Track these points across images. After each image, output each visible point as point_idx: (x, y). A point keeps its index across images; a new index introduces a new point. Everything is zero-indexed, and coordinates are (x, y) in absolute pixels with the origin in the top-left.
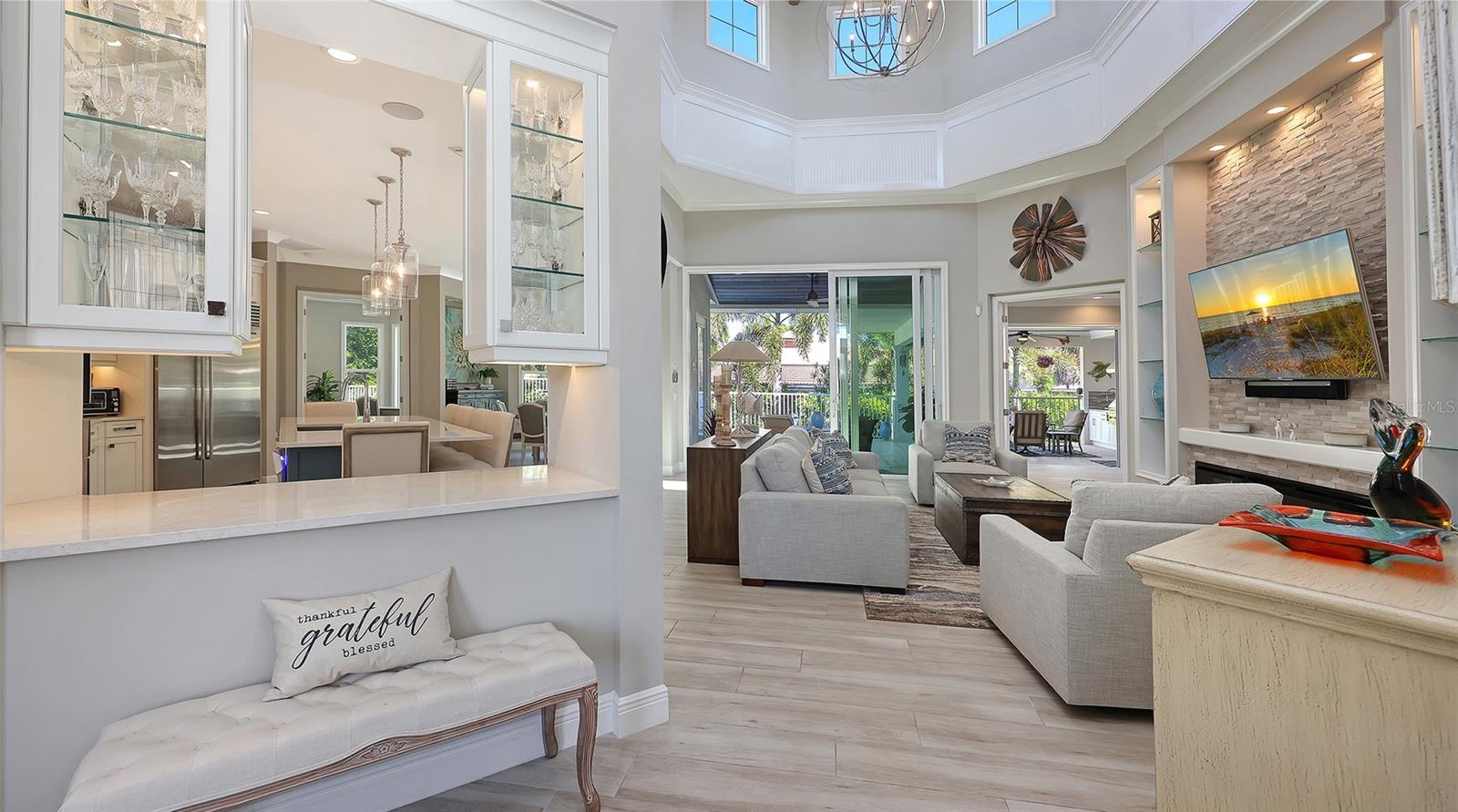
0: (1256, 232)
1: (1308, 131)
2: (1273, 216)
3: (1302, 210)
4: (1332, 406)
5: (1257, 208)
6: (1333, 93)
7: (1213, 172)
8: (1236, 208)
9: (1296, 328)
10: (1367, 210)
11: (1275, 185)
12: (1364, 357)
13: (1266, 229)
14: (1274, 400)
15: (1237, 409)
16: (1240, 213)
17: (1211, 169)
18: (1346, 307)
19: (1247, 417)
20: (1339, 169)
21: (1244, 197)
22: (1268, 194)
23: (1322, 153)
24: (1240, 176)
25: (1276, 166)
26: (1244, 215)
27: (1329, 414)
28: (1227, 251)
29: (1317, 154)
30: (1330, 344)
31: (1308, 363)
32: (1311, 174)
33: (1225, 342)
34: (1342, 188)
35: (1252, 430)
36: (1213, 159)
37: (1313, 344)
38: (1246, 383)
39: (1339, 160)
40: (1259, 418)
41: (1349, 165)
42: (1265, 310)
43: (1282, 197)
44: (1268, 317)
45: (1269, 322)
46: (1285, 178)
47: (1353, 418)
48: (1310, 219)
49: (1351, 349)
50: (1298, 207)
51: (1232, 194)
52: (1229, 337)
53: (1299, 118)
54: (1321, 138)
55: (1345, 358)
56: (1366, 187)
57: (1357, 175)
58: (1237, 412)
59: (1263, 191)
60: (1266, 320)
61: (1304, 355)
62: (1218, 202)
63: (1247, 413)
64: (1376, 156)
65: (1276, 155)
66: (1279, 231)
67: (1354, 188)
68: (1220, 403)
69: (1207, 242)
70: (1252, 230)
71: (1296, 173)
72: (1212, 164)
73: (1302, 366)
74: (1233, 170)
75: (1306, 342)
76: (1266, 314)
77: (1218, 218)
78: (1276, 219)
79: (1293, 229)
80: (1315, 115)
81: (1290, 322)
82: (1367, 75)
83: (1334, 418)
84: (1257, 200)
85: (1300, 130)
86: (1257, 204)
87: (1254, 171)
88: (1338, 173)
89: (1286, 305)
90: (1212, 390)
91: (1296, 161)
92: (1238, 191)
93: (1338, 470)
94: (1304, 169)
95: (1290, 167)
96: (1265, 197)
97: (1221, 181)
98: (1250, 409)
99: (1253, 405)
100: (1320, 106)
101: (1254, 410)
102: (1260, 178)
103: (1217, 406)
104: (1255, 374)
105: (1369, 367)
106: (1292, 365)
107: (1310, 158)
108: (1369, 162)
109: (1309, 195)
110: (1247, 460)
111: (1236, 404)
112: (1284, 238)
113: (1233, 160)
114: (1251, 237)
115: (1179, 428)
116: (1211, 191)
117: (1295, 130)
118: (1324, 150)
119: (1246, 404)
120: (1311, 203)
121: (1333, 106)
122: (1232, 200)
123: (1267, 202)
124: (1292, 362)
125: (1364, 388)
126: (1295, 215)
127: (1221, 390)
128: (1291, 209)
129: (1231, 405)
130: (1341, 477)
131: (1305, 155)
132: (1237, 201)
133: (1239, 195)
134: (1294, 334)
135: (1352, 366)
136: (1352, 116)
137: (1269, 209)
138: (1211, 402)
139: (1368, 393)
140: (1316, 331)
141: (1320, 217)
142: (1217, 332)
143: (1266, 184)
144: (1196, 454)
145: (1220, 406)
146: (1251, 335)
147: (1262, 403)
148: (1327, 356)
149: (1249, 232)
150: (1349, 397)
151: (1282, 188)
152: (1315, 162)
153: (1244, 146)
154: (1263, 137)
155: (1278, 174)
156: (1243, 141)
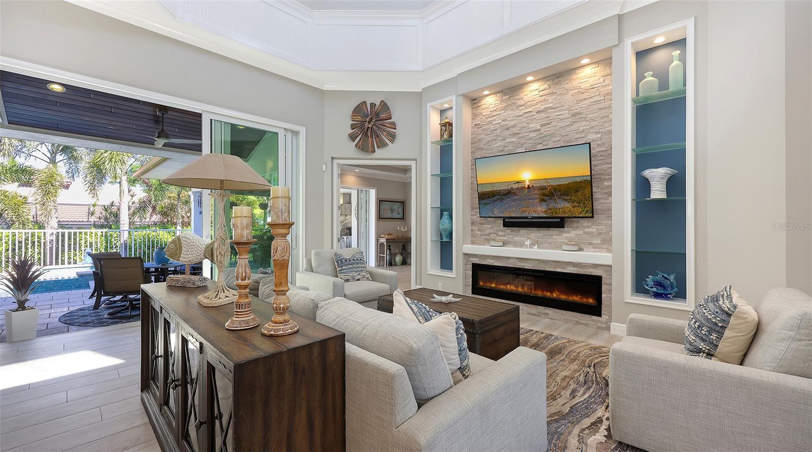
0: (507, 141)
1: (541, 93)
2: (519, 133)
3: (538, 133)
4: (554, 232)
5: (508, 129)
6: (557, 77)
7: (476, 106)
8: (492, 127)
9: (546, 192)
10: (576, 137)
11: (520, 118)
12: (585, 207)
13: (514, 140)
14: (517, 228)
15: (491, 233)
16: (495, 130)
17: (474, 104)
18: (580, 182)
19: (497, 238)
20: (560, 115)
21: (498, 122)
22: (515, 122)
23: (550, 105)
24: (496, 110)
25: (520, 108)
26: (499, 131)
27: (552, 235)
28: (486, 149)
29: (547, 106)
30: (566, 200)
31: (550, 209)
32: (543, 115)
33: (495, 198)
34: (562, 124)
35: (505, 244)
36: (476, 99)
37: (555, 200)
38: (504, 220)
39: (560, 111)
40: (506, 238)
41: (566, 114)
42: (527, 181)
43: (525, 125)
44: (529, 186)
45: (529, 187)
46: (526, 115)
47: (566, 237)
48: (543, 136)
49: (579, 203)
50: (535, 131)
51: (489, 119)
52: (498, 195)
53: (535, 86)
54: (550, 98)
55: (574, 207)
56: (576, 126)
57: (571, 119)
58: (491, 235)
59: (512, 120)
60: (527, 186)
61: (548, 205)
62: (479, 122)
63: (498, 235)
64: (582, 111)
65: (521, 102)
66: (522, 142)
67: (569, 126)
68: (479, 230)
69: (472, 143)
70: (504, 139)
71: (533, 113)
72: (475, 101)
73: (546, 211)
74: (490, 106)
75: (551, 198)
76: (527, 183)
77: (480, 131)
78: (521, 135)
79: (532, 140)
80: (546, 86)
81: (542, 188)
82: (577, 71)
83: (554, 237)
84: (507, 124)
85: (537, 92)
86: (508, 126)
87: (505, 109)
88: (560, 117)
89: (543, 179)
90: (473, 224)
91: (533, 107)
92: (494, 118)
93: (572, 263)
94: (539, 112)
95: (530, 110)
96: (513, 123)
97: (482, 111)
98: (500, 233)
99: (502, 231)
100: (548, 83)
101: (503, 234)
102: (510, 113)
103: (477, 232)
104: (513, 215)
105: (587, 212)
106: (539, 210)
107: (542, 107)
108: (578, 114)
109: (542, 125)
110: (510, 260)
111: (490, 231)
112: (525, 146)
113: (490, 102)
114: (503, 143)
115: (463, 245)
116: (474, 116)
117: (534, 90)
118: (552, 105)
119: (498, 231)
120: (543, 130)
121: (557, 83)
122: (490, 123)
123: (514, 126)
124: (539, 209)
125: (572, 222)
126: (533, 135)
127: (480, 223)
128: (530, 132)
129: (487, 232)
130: (574, 267)
131: (539, 105)
132: (494, 123)
133: (495, 120)
134: (544, 195)
135: (577, 211)
136: (568, 90)
137: (516, 130)
138: (472, 230)
139: (575, 225)
140: (559, 193)
141: (548, 137)
142: (490, 192)
143: (514, 117)
144: (471, 259)
145: (479, 232)
146: (515, 194)
147: (508, 230)
148: (563, 206)
149: (502, 140)
150: (564, 226)
151: (525, 120)
152: (545, 110)
153: (498, 95)
154: (511, 90)
155: (522, 113)
156: (499, 92)
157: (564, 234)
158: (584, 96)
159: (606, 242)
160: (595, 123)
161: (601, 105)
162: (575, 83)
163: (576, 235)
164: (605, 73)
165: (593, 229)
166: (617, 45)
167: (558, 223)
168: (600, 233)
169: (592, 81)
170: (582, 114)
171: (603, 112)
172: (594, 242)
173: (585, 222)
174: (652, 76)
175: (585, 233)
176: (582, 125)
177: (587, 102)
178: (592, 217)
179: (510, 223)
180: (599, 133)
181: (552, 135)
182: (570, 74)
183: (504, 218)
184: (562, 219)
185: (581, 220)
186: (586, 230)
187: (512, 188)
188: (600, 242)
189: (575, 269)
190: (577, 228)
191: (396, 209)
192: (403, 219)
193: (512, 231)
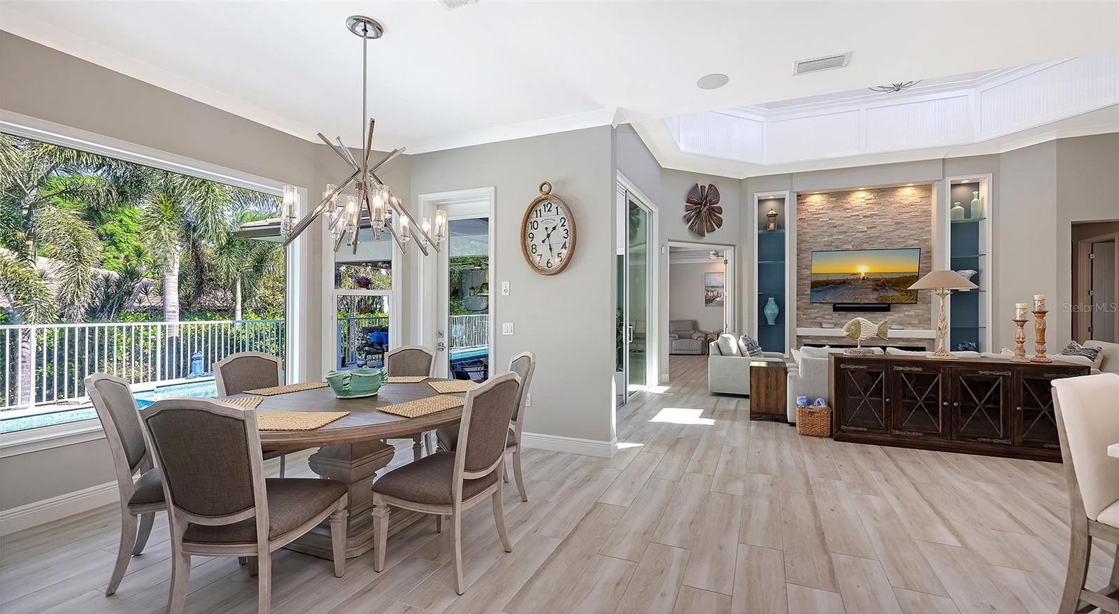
0: (834, 237)
1: (868, 202)
2: (846, 232)
3: (864, 234)
4: (880, 315)
5: (836, 227)
6: (882, 191)
7: (802, 201)
8: (819, 224)
11: (847, 219)
13: (841, 237)
14: (844, 313)
16: (822, 226)
17: (800, 199)
19: (825, 321)
20: (884, 222)
21: (825, 220)
22: (843, 222)
23: (875, 213)
24: (822, 209)
25: (847, 211)
26: (826, 228)
28: (813, 242)
29: (872, 213)
30: (896, 290)
32: (869, 220)
34: (886, 229)
35: (834, 326)
36: (803, 195)
38: (834, 306)
39: (885, 218)
41: (889, 222)
43: (852, 226)
44: (864, 277)
45: (864, 278)
46: (853, 218)
48: (868, 238)
50: (864, 232)
51: (815, 216)
53: (862, 195)
54: (876, 207)
56: (898, 232)
57: (893, 227)
59: (839, 220)
62: (803, 217)
65: (848, 206)
66: (849, 240)
67: (892, 231)
68: (803, 315)
69: (797, 236)
70: (832, 235)
74: (816, 205)
76: (863, 276)
77: (805, 225)
78: (848, 234)
79: (859, 240)
80: (872, 196)
82: (899, 190)
84: (835, 223)
85: (863, 200)
86: (835, 225)
89: (877, 273)
91: (860, 212)
92: (820, 215)
94: (865, 217)
95: (857, 214)
96: (840, 223)
97: (807, 208)
98: (826, 317)
99: (832, 315)
100: (874, 194)
101: (830, 317)
102: (836, 213)
103: (802, 316)
104: (846, 302)
105: (912, 299)
106: (872, 298)
107: (869, 213)
108: (900, 223)
109: (868, 228)
111: (817, 315)
112: (853, 243)
113: (816, 201)
114: (830, 239)
115: (796, 328)
116: (799, 210)
117: (860, 199)
118: (877, 212)
119: (825, 314)
120: (869, 232)
121: (882, 196)
122: (817, 219)
123: (842, 225)
124: (871, 296)
125: (896, 307)
126: (861, 235)
128: (857, 232)
129: (813, 316)
130: (903, 341)
131: (866, 211)
132: (821, 220)
133: (821, 218)
134: (877, 285)
136: (891, 203)
137: (843, 229)
138: (797, 314)
139: (897, 309)
141: (874, 239)
142: (824, 281)
143: (841, 217)
144: (803, 340)
145: (805, 316)
146: (850, 284)
147: (836, 314)
148: (893, 294)
149: (829, 236)
150: (889, 311)
151: (852, 221)
152: (871, 216)
153: (824, 196)
154: (838, 196)
155: (849, 215)
156: (825, 194)
157: (888, 317)
158: (906, 210)
159: (926, 322)
160: (914, 232)
161: (919, 220)
162: (898, 199)
163: (898, 317)
164: (924, 195)
165: (912, 313)
166: (940, 180)
167: (885, 308)
168: (917, 316)
169: (912, 199)
170: (903, 223)
171: (920, 224)
173: (905, 307)
175: (905, 315)
176: (903, 233)
177: (907, 214)
178: (916, 303)
179: (839, 308)
181: (878, 237)
182: (893, 191)
183: (835, 304)
184: (889, 304)
185: (902, 306)
186: (906, 313)
187: (847, 279)
188: (920, 322)
189: (904, 343)
190: (899, 311)
193: (839, 315)
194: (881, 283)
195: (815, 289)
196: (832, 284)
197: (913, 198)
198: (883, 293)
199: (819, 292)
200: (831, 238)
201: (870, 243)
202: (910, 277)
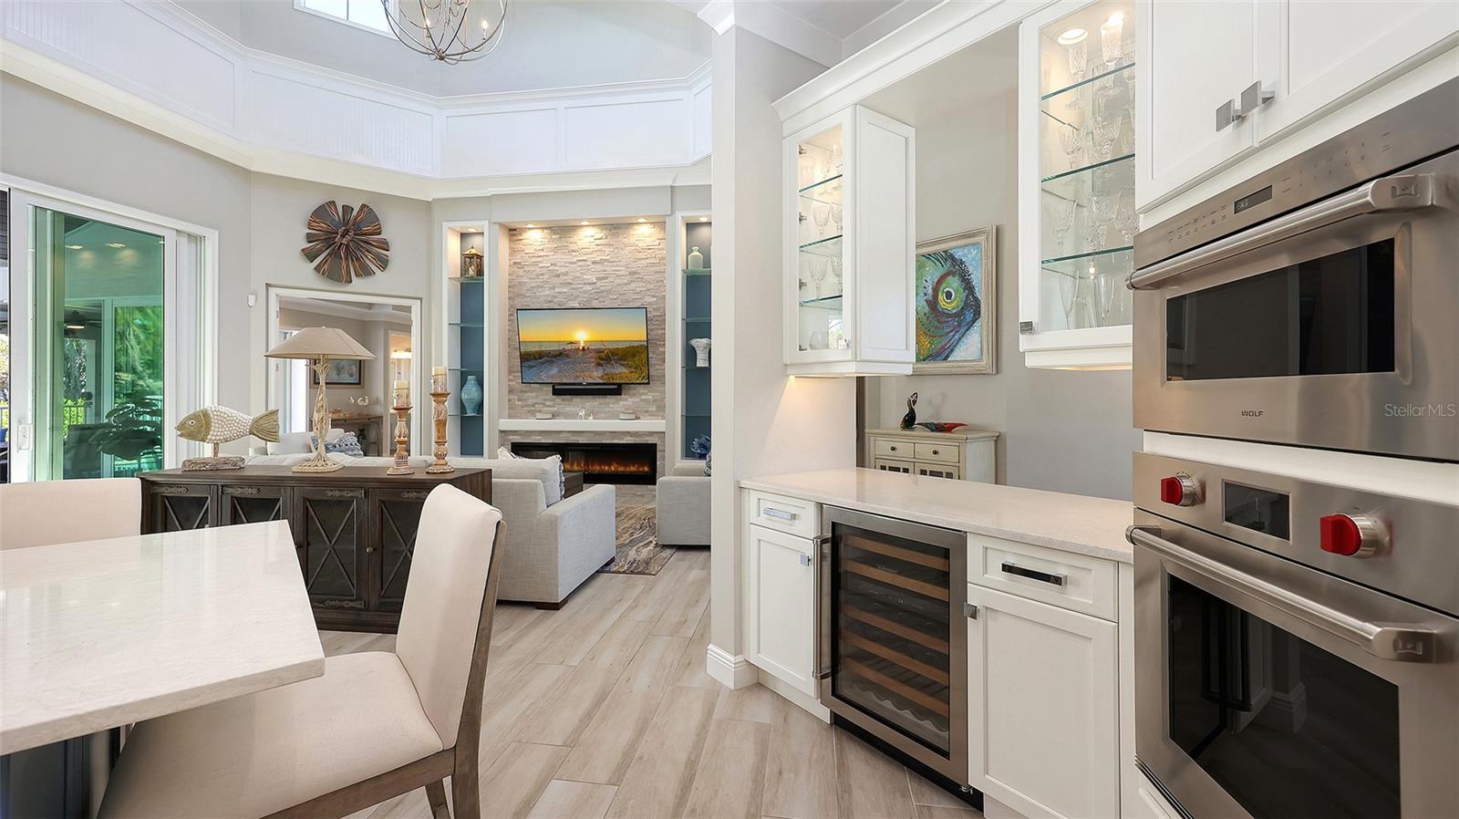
0: (557, 290)
1: (598, 242)
2: (571, 284)
3: (593, 286)
4: (610, 399)
5: (558, 276)
6: (615, 228)
7: (515, 238)
8: (538, 271)
9: (602, 355)
10: (634, 299)
11: (574, 265)
12: (642, 373)
13: (565, 290)
14: (568, 397)
15: (536, 404)
16: (542, 274)
17: (513, 235)
19: (545, 409)
20: (617, 271)
21: (546, 265)
22: (567, 269)
23: (606, 258)
24: (542, 250)
25: (574, 254)
26: (547, 277)
27: (609, 404)
28: (529, 297)
29: (603, 258)
30: (623, 365)
31: (606, 375)
32: (598, 267)
33: (543, 359)
34: (618, 281)
35: (554, 416)
36: (515, 230)
37: (612, 364)
38: (555, 387)
39: (618, 266)
40: (555, 409)
41: (623, 271)
42: (582, 342)
43: (578, 274)
45: (584, 349)
46: (580, 263)
47: (623, 405)
48: (598, 293)
49: (636, 368)
50: (590, 284)
51: (534, 259)
53: (590, 232)
54: (607, 250)
55: (631, 373)
56: (633, 286)
57: (628, 277)
58: (536, 406)
59: (563, 266)
60: (581, 348)
61: (604, 370)
62: (520, 261)
63: (545, 406)
65: (574, 247)
66: (575, 294)
67: (626, 284)
68: (519, 400)
69: (509, 287)
70: (554, 288)
71: (589, 263)
72: (514, 232)
73: (602, 377)
74: (535, 243)
75: (608, 363)
76: (583, 345)
77: (521, 272)
78: (574, 286)
79: (587, 295)
80: (602, 235)
81: (599, 351)
82: (635, 227)
83: (611, 406)
84: (558, 270)
85: (592, 240)
86: (558, 273)
87: (555, 250)
89: (599, 341)
90: (511, 391)
91: (589, 256)
92: (540, 259)
93: (628, 432)
94: (594, 263)
95: (585, 258)
96: (563, 270)
97: (523, 247)
98: (547, 403)
99: (551, 400)
100: (604, 232)
101: (551, 403)
102: (560, 257)
103: (517, 403)
104: (567, 381)
105: (644, 378)
106: (595, 376)
107: (599, 258)
108: (635, 273)
109: (597, 279)
110: (561, 435)
111: (535, 401)
112: (579, 301)
113: (534, 238)
115: (499, 418)
116: (513, 251)
117: (587, 237)
118: (608, 257)
119: (545, 400)
120: (599, 284)
121: (614, 235)
122: (536, 264)
123: (566, 274)
124: (595, 374)
125: (629, 389)
126: (589, 288)
127: (522, 391)
128: (585, 284)
129: (531, 402)
130: (629, 436)
131: (595, 255)
132: (540, 265)
133: (541, 262)
134: (600, 358)
135: (634, 378)
136: (626, 246)
137: (568, 279)
138: (509, 400)
139: (632, 392)
140: (616, 357)
141: (605, 294)
143: (566, 263)
144: (510, 437)
145: (520, 403)
146: (567, 356)
147: (558, 399)
148: (620, 372)
149: (550, 288)
150: (620, 394)
151: (578, 269)
152: (601, 262)
153: (545, 231)
154: (562, 230)
155: (575, 260)
156: (546, 228)
157: (621, 403)
158: (642, 255)
159: (661, 409)
160: (652, 286)
161: (657, 269)
162: (632, 240)
163: (633, 402)
164: (661, 236)
165: (649, 397)
166: (671, 214)
167: (615, 390)
168: (655, 400)
169: (649, 241)
170: (639, 273)
171: (658, 275)
172: (650, 409)
173: (641, 389)
174: (698, 251)
175: (642, 400)
176: (638, 286)
177: (643, 262)
178: (649, 383)
179: (559, 391)
180: (653, 296)
181: (609, 292)
182: (626, 228)
183: (553, 385)
184: (622, 385)
185: (638, 387)
186: (643, 397)
188: (654, 409)
189: (633, 438)
190: (634, 395)
191: (347, 368)
192: (359, 384)
193: (563, 400)
194: (607, 356)
195: (528, 364)
196: (547, 356)
197: (649, 239)
198: (609, 370)
199: (532, 367)
200: (552, 291)
201: (600, 299)
202: (637, 347)
